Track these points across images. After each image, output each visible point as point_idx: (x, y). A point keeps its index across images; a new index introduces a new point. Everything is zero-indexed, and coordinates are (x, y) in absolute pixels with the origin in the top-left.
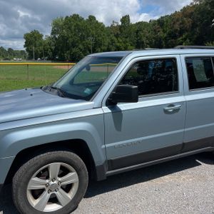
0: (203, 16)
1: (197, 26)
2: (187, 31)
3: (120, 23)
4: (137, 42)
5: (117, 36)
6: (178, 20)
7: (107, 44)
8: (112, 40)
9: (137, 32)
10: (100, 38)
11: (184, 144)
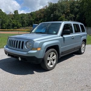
0: (47, 13)
1: (45, 17)
2: (42, 18)
3: (14, 13)
4: (22, 22)
5: (12, 19)
6: (38, 14)
7: (8, 22)
8: (10, 21)
9: (22, 18)
10: (4, 19)
11: (75, 48)
